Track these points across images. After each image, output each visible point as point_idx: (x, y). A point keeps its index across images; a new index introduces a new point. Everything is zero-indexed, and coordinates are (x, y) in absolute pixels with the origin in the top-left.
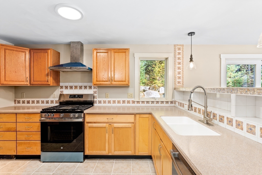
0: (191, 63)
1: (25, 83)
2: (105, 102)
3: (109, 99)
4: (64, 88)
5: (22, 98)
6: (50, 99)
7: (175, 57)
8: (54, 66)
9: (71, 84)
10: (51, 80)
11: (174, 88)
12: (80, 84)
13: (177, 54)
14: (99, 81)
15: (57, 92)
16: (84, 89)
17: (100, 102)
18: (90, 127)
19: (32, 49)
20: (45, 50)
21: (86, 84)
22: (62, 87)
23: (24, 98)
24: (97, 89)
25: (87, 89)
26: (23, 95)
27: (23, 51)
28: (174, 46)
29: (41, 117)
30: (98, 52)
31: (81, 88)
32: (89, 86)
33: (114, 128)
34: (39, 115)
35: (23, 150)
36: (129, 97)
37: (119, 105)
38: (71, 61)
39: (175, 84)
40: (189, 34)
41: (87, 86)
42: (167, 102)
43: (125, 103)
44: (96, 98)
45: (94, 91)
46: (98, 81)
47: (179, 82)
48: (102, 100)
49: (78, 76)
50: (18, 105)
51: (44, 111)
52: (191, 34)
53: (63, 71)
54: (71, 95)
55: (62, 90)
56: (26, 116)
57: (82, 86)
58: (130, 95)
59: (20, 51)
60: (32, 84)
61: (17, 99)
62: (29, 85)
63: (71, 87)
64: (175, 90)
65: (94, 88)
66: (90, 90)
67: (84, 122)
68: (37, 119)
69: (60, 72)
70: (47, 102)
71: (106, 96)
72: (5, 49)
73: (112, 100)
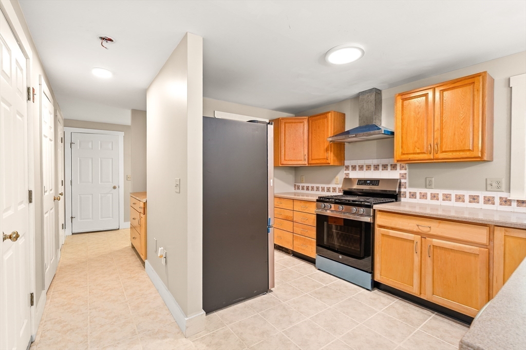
1: (303, 163)
2: (424, 196)
3: (434, 191)
4: (350, 168)
5: (301, 183)
6: (331, 186)
8: (336, 136)
9: (361, 162)
10: (331, 158)
12: (375, 162)
14: (407, 154)
15: (341, 176)
16: (382, 170)
17: (413, 195)
18: (383, 235)
19: (311, 117)
20: (324, 115)
21: (385, 161)
22: (347, 167)
23: (303, 183)
24: (407, 169)
25: (387, 170)
26: (303, 178)
27: (301, 121)
29: (318, 207)
30: (406, 99)
31: (376, 168)
32: (391, 165)
33: (432, 246)
34: (315, 204)
35: (299, 247)
36: (492, 189)
37: (460, 204)
38: (360, 124)
41: (387, 165)
43: (478, 203)
44: (405, 188)
45: (400, 174)
46: (404, 154)
48: (418, 191)
49: (373, 147)
50: (297, 191)
51: (321, 200)
53: (349, 142)
54: (360, 180)
55: (347, 172)
56: (302, 204)
58: (495, 184)
59: (298, 122)
60: (310, 164)
61: (297, 184)
62: (307, 165)
63: (361, 168)
65: (402, 167)
66: (394, 172)
67: (374, 223)
68: (313, 209)
69: (344, 144)
70: (328, 190)
71: (428, 183)
72: (285, 123)
73: (441, 192)
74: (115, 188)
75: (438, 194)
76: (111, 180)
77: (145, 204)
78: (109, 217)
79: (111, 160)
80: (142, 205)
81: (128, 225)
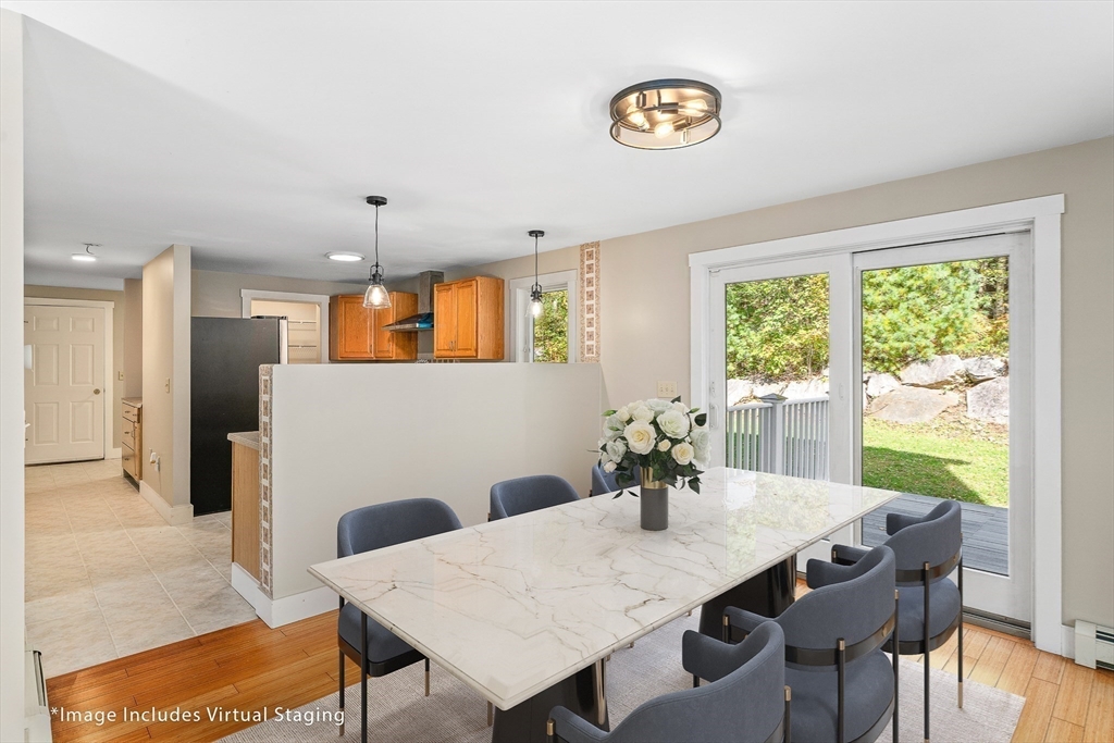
13: (586, 270)
28: (581, 250)
30: (440, 292)
39: (582, 353)
47: (590, 349)
62: (374, 359)
72: (345, 303)
74: (97, 392)
76: (90, 380)
77: (140, 410)
78: (88, 440)
79: (90, 348)
80: (136, 412)
81: (119, 452)
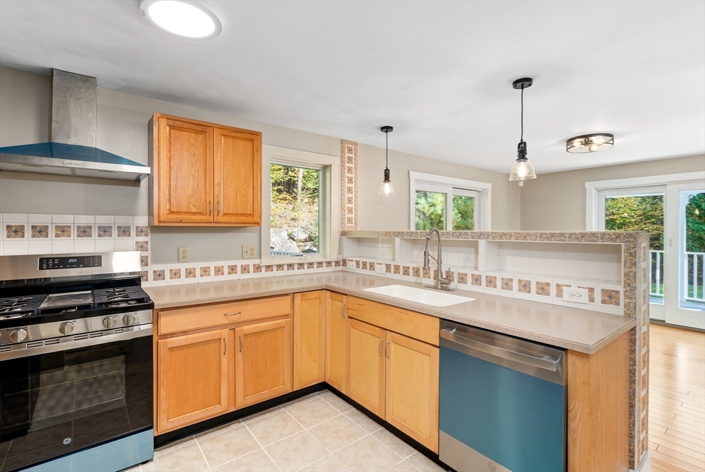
0: (387, 184)
2: (176, 274)
3: (190, 266)
7: (343, 166)
9: (39, 219)
11: (342, 232)
13: (346, 160)
14: (178, 213)
16: (99, 236)
17: (159, 275)
18: (171, 349)
21: (105, 220)
24: (149, 234)
25: (111, 236)
28: (342, 143)
30: (175, 128)
31: (84, 232)
32: (119, 227)
33: (242, 336)
36: (247, 257)
37: (220, 278)
39: (343, 223)
40: (383, 128)
41: (111, 227)
42: (329, 263)
43: (236, 273)
46: (172, 212)
47: (350, 220)
48: (166, 268)
52: (387, 129)
54: (48, 259)
57: (90, 227)
58: (249, 252)
63: (40, 231)
64: (344, 237)
65: (140, 232)
67: (153, 335)
71: (181, 255)
73: (198, 266)
75: (195, 269)
